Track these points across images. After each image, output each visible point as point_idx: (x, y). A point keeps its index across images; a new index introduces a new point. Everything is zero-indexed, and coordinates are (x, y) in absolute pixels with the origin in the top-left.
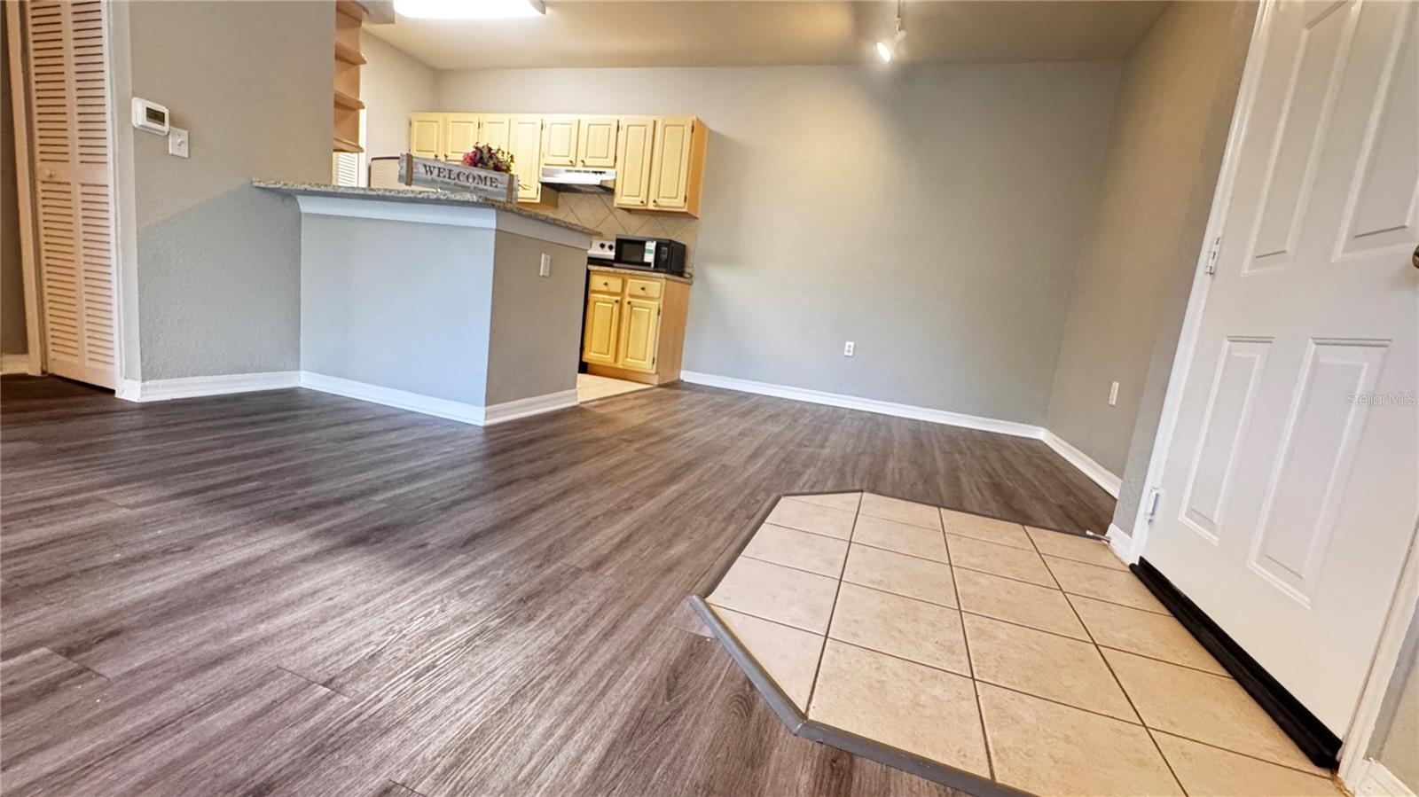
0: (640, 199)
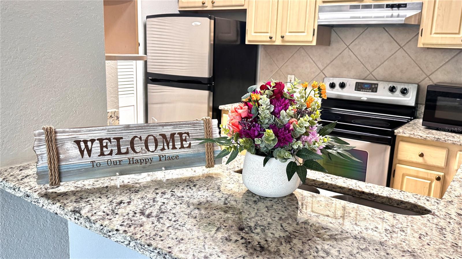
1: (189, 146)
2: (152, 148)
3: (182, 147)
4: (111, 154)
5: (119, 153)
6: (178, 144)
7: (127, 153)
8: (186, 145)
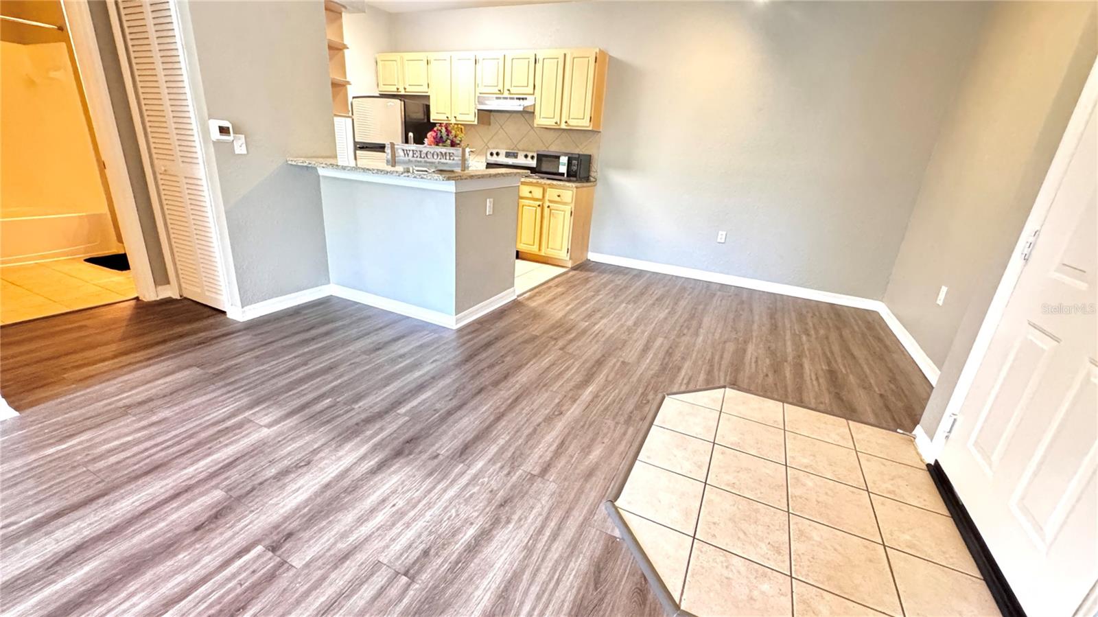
0: (555, 120)
1: (453, 159)
2: (435, 157)
3: (450, 159)
4: (417, 157)
5: (421, 157)
6: (448, 158)
7: (424, 158)
8: (452, 158)
